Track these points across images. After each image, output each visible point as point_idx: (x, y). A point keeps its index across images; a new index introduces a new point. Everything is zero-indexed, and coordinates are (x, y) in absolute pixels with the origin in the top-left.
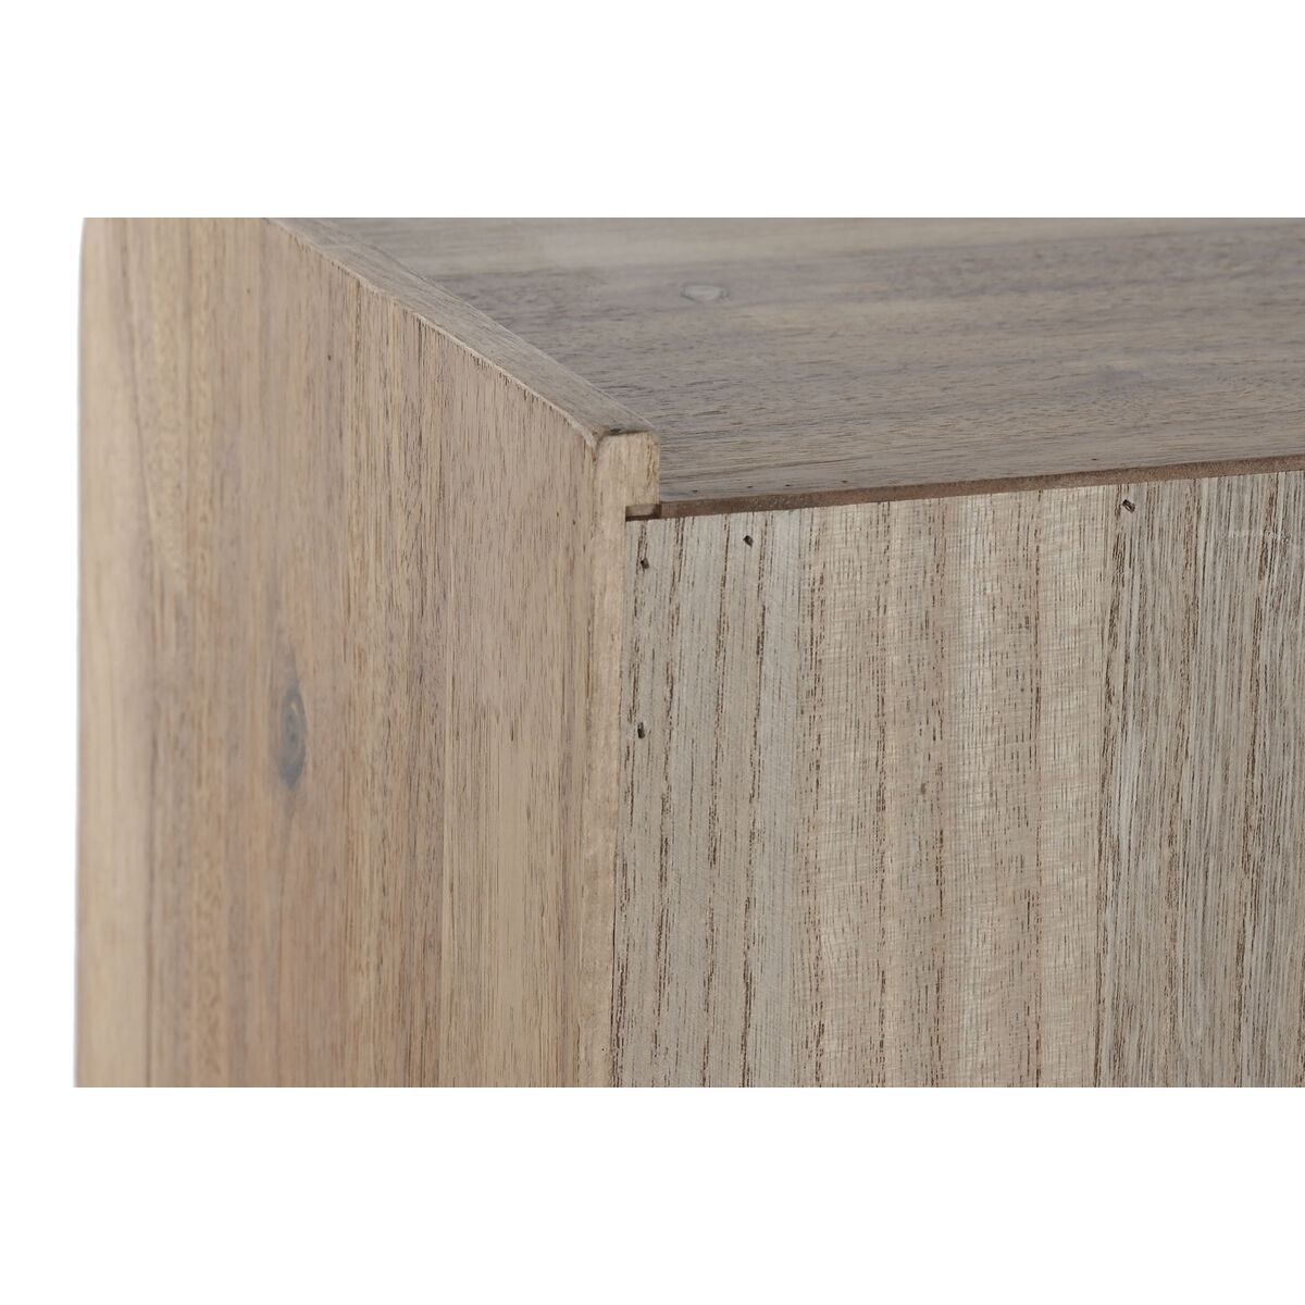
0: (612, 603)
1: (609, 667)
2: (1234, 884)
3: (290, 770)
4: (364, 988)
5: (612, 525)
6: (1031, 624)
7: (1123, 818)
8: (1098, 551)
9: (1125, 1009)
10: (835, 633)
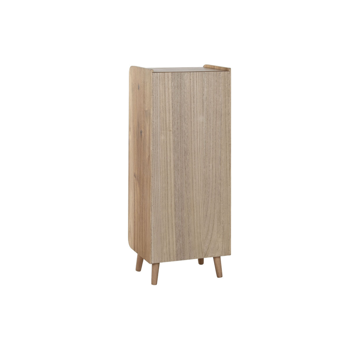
0: (152, 76)
1: (152, 79)
2: (177, 88)
3: (139, 89)
4: (142, 96)
5: (151, 73)
6: (168, 78)
7: (172, 86)
8: (171, 75)
9: (173, 93)
10: (160, 77)
